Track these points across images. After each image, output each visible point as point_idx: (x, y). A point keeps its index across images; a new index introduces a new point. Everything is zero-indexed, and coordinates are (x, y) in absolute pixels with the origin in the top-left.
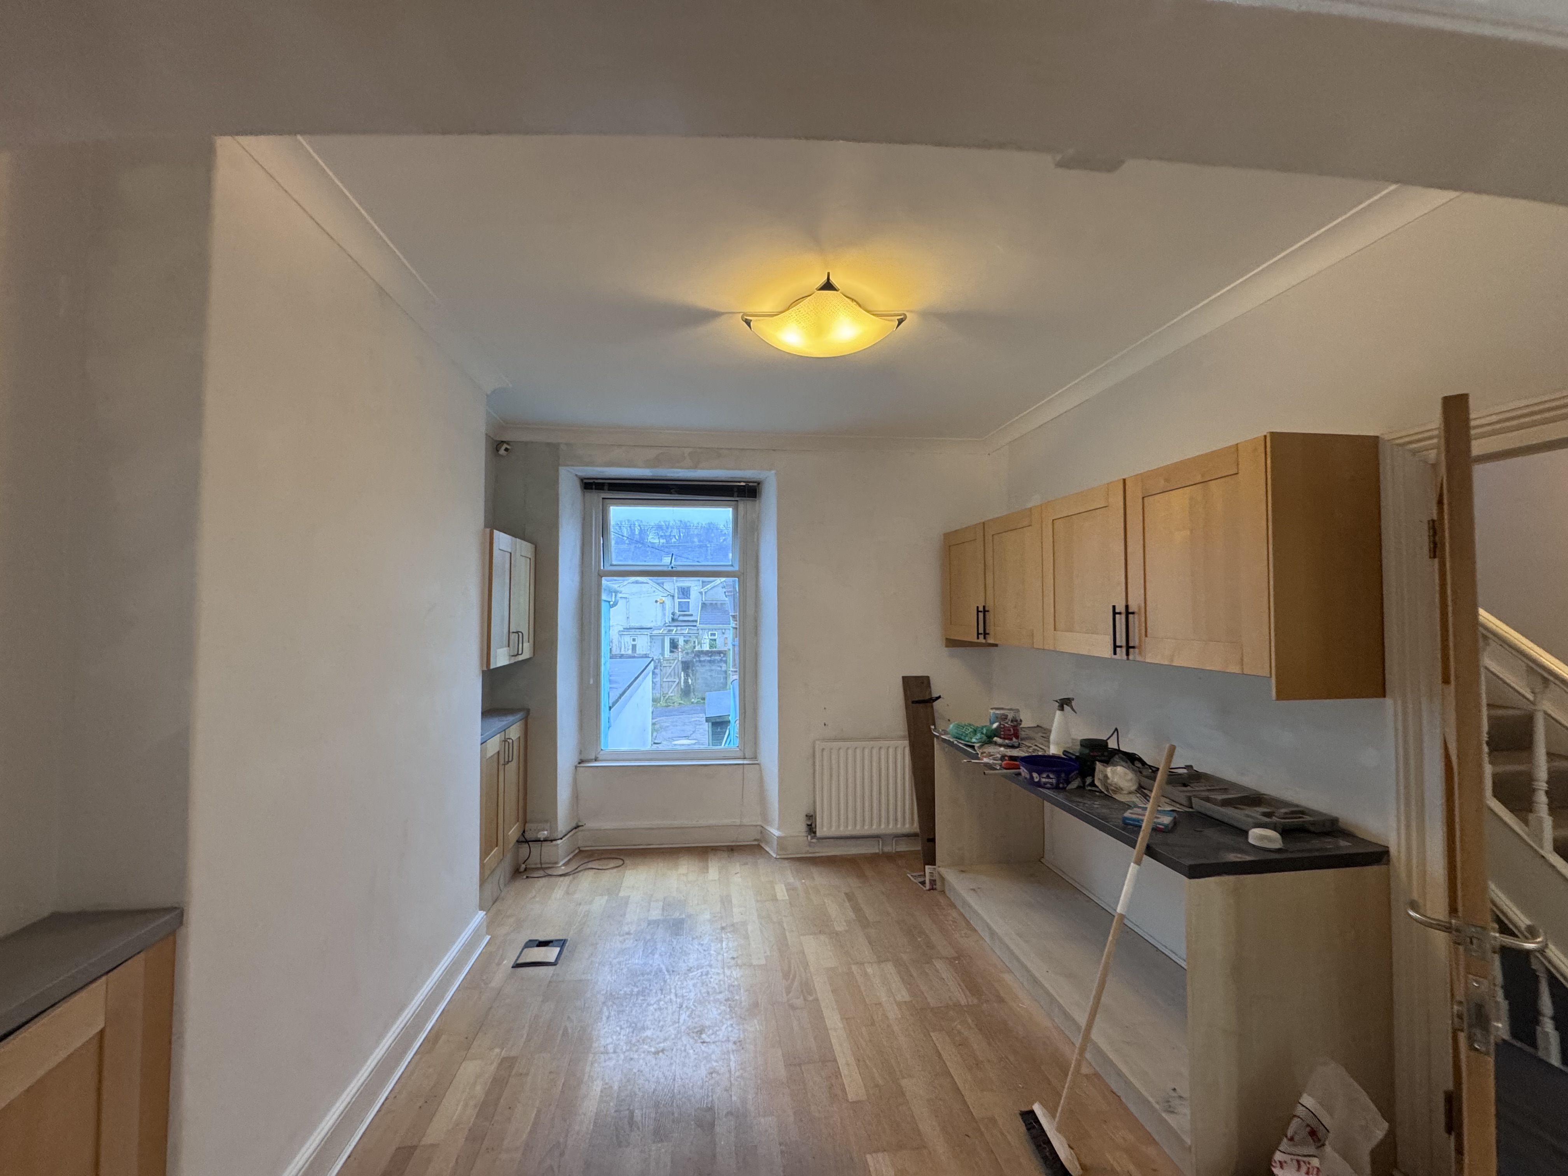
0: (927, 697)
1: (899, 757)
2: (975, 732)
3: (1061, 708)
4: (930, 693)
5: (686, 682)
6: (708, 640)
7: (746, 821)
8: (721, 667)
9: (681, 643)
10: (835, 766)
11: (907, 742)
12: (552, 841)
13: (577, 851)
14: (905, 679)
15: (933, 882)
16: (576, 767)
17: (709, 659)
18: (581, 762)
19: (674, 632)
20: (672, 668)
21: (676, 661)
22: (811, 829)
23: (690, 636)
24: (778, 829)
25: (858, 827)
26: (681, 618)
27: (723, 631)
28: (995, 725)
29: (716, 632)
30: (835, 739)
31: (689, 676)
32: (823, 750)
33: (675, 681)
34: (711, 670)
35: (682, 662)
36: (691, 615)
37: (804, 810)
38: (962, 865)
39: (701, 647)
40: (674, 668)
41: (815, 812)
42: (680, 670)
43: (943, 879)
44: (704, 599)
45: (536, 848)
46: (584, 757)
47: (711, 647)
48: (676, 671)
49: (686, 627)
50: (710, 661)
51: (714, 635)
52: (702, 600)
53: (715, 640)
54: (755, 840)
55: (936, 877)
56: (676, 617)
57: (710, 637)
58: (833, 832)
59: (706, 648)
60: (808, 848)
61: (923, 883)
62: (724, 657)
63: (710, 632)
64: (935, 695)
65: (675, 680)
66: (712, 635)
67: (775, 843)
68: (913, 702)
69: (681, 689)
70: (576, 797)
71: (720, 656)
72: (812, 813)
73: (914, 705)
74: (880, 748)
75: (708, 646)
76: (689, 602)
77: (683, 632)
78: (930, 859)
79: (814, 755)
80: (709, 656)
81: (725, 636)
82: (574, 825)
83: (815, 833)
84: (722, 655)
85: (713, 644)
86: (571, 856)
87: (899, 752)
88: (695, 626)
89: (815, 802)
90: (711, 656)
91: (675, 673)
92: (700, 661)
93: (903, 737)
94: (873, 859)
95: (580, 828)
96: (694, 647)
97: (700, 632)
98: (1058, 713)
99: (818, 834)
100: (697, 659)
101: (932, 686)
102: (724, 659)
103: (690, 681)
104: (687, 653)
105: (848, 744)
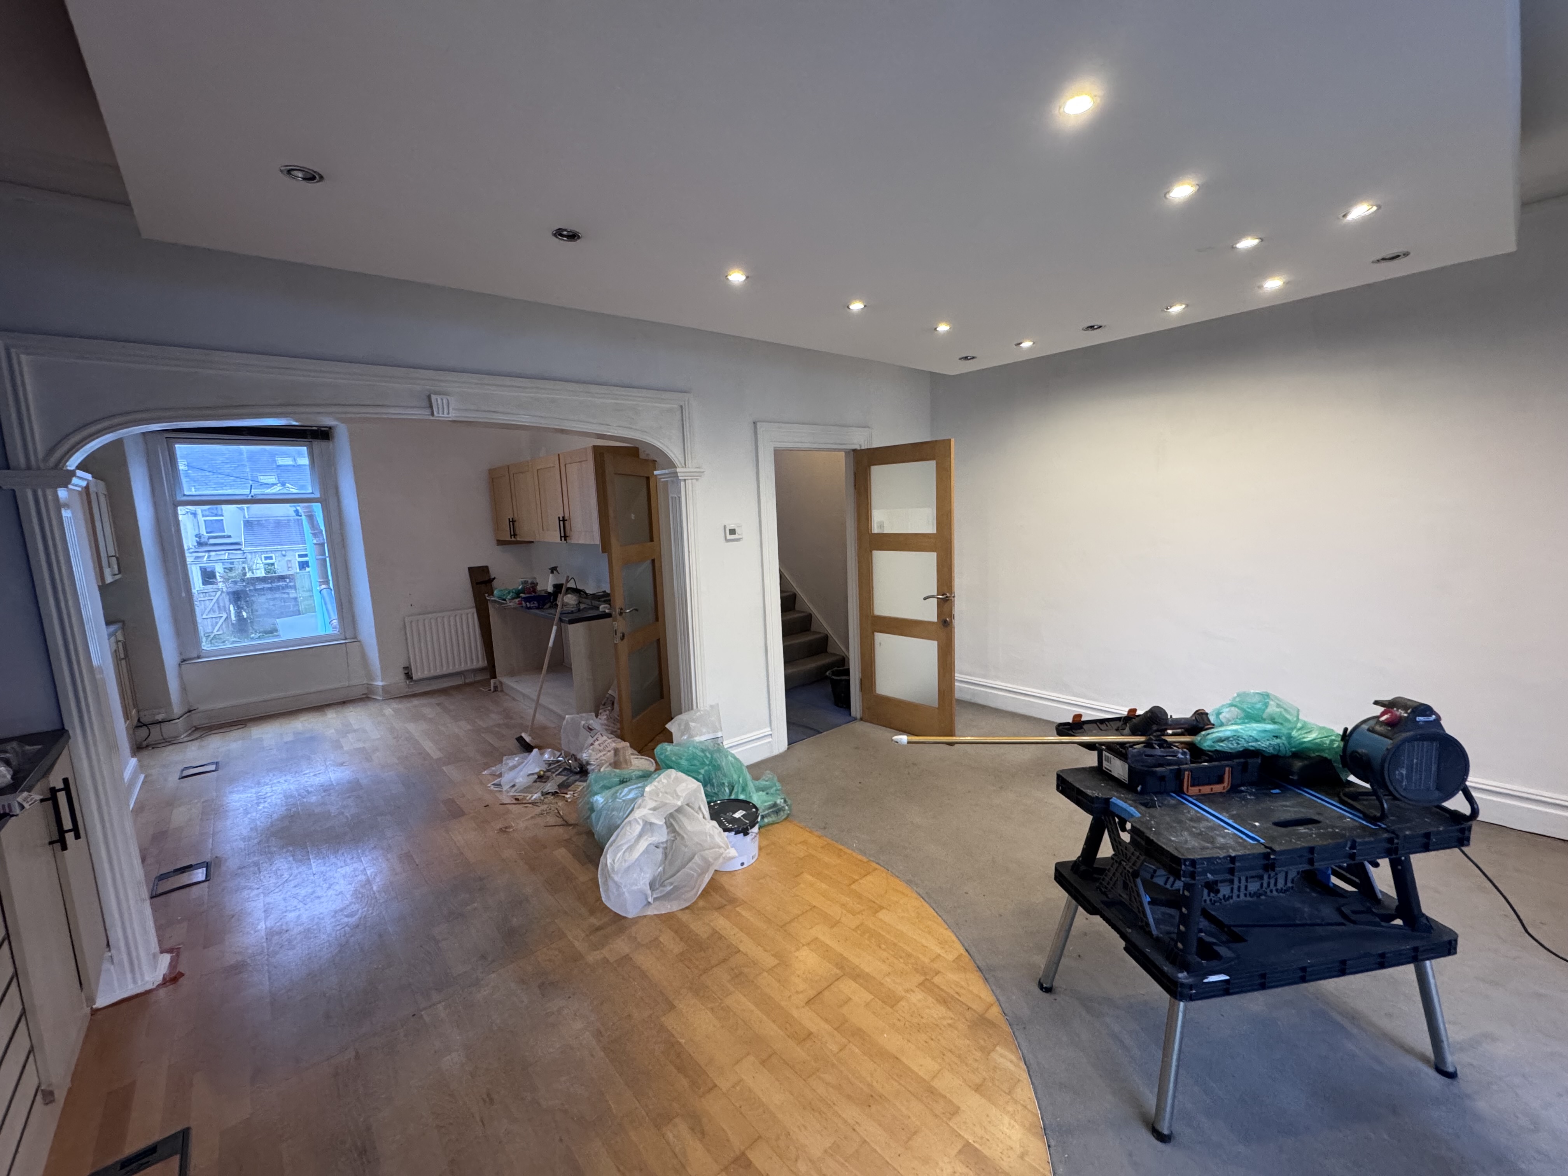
0: (487, 579)
1: (470, 620)
2: (509, 593)
3: (552, 572)
4: (490, 576)
5: (239, 615)
6: (262, 566)
7: (354, 682)
8: (288, 594)
9: (219, 569)
10: (422, 632)
11: (474, 610)
12: (169, 721)
13: (194, 729)
14: (470, 569)
15: (496, 688)
16: (180, 665)
17: (269, 586)
18: (184, 661)
19: (205, 559)
20: (214, 601)
21: (219, 593)
22: (408, 676)
23: (232, 563)
24: (382, 681)
25: (445, 669)
26: (212, 541)
27: (284, 553)
28: (520, 587)
29: (273, 556)
30: (420, 614)
31: (242, 608)
32: (411, 622)
33: (221, 617)
34: (274, 599)
35: (228, 593)
36: (229, 537)
37: (403, 663)
38: (512, 673)
39: (253, 573)
40: (217, 600)
41: (410, 665)
42: (227, 603)
43: (501, 683)
44: (247, 517)
45: (155, 730)
46: (185, 657)
47: (267, 572)
48: (221, 604)
49: (223, 552)
50: (271, 589)
51: (271, 558)
52: (244, 517)
53: (273, 564)
54: (363, 694)
55: (498, 684)
56: (203, 540)
57: (264, 561)
58: (426, 674)
59: (261, 573)
60: (407, 690)
61: (490, 690)
62: (290, 582)
63: (263, 556)
64: (492, 577)
65: (221, 615)
66: (266, 558)
67: (380, 690)
68: (477, 584)
69: (233, 624)
70: (184, 689)
71: (285, 581)
72: (408, 665)
73: (478, 586)
74: (456, 616)
75: (263, 571)
76: (222, 520)
77: (222, 557)
78: (494, 676)
79: (405, 627)
80: (268, 583)
81: (287, 558)
82: (186, 710)
83: (412, 678)
84: (288, 580)
85: (271, 570)
86: (190, 732)
87: (470, 616)
88: (240, 549)
89: (409, 658)
90: (271, 583)
91: (219, 607)
92: (256, 590)
93: (473, 607)
94: (457, 688)
95: (193, 712)
96: (245, 574)
97: (249, 556)
98: (551, 575)
99: (414, 678)
100: (252, 588)
101: (491, 572)
102: (292, 584)
103: (244, 614)
104: (235, 583)
105: (430, 616)
